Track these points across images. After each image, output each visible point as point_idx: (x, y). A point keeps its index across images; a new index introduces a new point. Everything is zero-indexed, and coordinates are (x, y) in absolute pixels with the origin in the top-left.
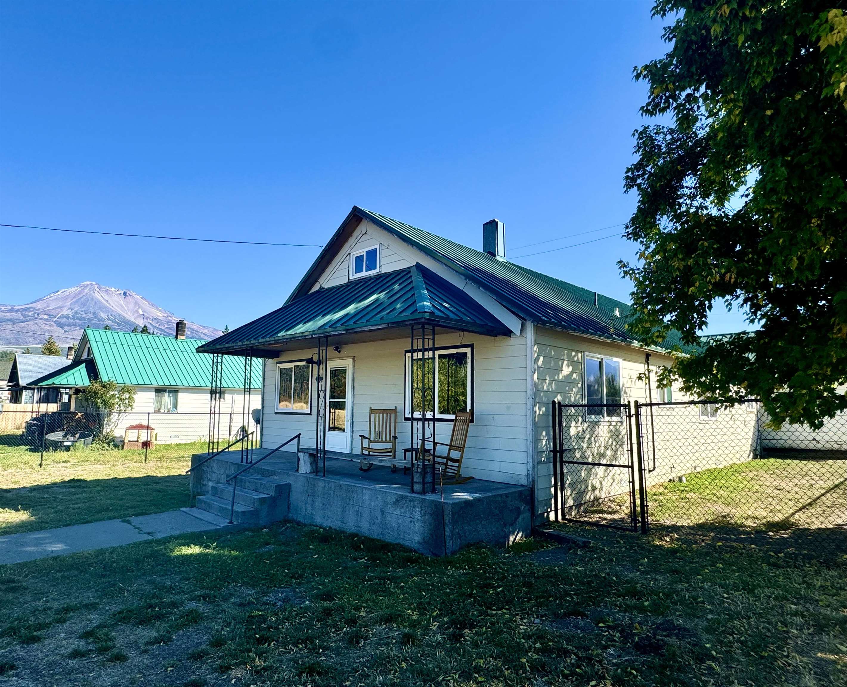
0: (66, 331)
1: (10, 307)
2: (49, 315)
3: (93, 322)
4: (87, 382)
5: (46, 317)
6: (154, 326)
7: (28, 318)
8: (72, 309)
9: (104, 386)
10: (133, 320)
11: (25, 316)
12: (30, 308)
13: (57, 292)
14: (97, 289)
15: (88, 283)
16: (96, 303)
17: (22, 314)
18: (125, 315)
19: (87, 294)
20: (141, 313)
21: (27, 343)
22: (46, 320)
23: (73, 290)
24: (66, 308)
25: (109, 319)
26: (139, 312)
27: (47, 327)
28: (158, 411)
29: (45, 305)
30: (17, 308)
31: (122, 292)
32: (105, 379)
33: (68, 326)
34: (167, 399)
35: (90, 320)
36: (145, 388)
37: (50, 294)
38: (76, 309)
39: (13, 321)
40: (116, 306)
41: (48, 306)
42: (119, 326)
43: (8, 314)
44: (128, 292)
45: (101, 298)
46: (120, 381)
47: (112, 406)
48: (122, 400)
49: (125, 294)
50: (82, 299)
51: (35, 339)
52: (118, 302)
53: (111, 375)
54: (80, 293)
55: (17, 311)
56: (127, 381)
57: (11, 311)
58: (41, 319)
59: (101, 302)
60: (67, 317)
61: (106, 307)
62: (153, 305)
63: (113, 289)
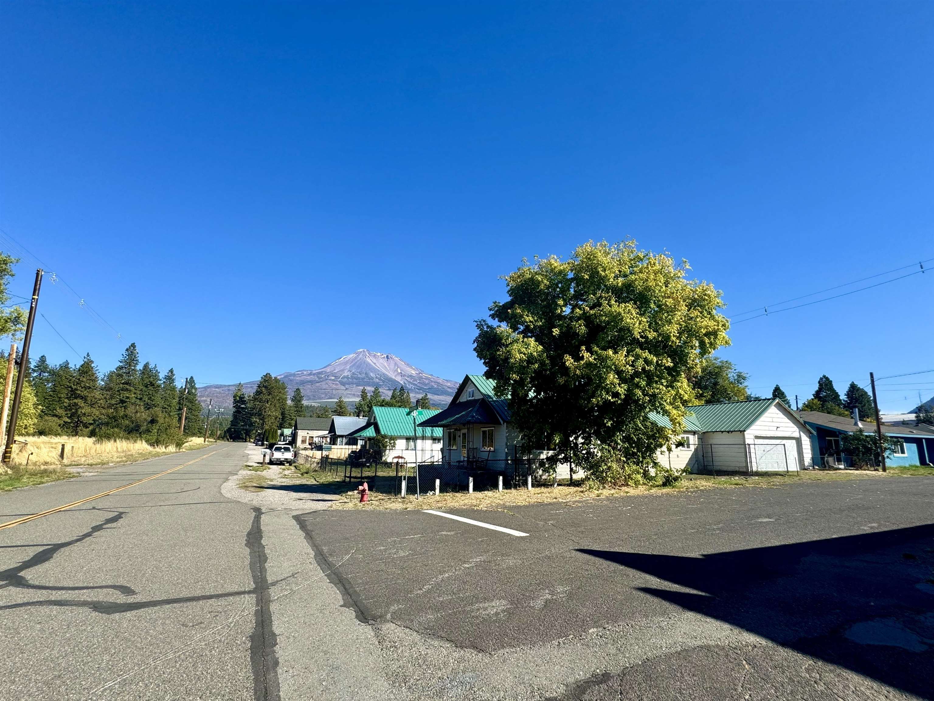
0: (347, 389)
1: (309, 372)
2: (335, 377)
3: (365, 380)
4: (375, 435)
5: (333, 378)
6: (409, 382)
7: (321, 380)
8: (351, 371)
9: (383, 437)
10: (394, 377)
11: (320, 378)
12: (322, 372)
13: (340, 358)
14: (368, 355)
15: (361, 350)
16: (367, 365)
17: (318, 377)
18: (387, 373)
19: (360, 359)
20: (399, 371)
21: (321, 398)
22: (333, 380)
23: (352, 356)
24: (347, 371)
25: (377, 378)
26: (398, 371)
27: (334, 386)
28: (407, 449)
29: (332, 369)
30: (314, 372)
31: (385, 356)
32: (383, 433)
33: (348, 384)
34: (412, 443)
35: (363, 379)
36: (401, 437)
37: (336, 360)
38: (353, 371)
39: (312, 382)
40: (382, 367)
41: (335, 370)
42: (384, 383)
43: (308, 377)
44: (390, 356)
45: (370, 361)
46: (389, 434)
47: (386, 447)
48: (390, 444)
49: (387, 356)
50: (358, 363)
51: (326, 395)
52: (382, 364)
53: (386, 431)
54: (356, 358)
55: (314, 374)
56: (393, 434)
57: (310, 374)
58: (330, 380)
59: (370, 365)
60: (347, 377)
61: (374, 368)
62: (408, 365)
63: (379, 354)
